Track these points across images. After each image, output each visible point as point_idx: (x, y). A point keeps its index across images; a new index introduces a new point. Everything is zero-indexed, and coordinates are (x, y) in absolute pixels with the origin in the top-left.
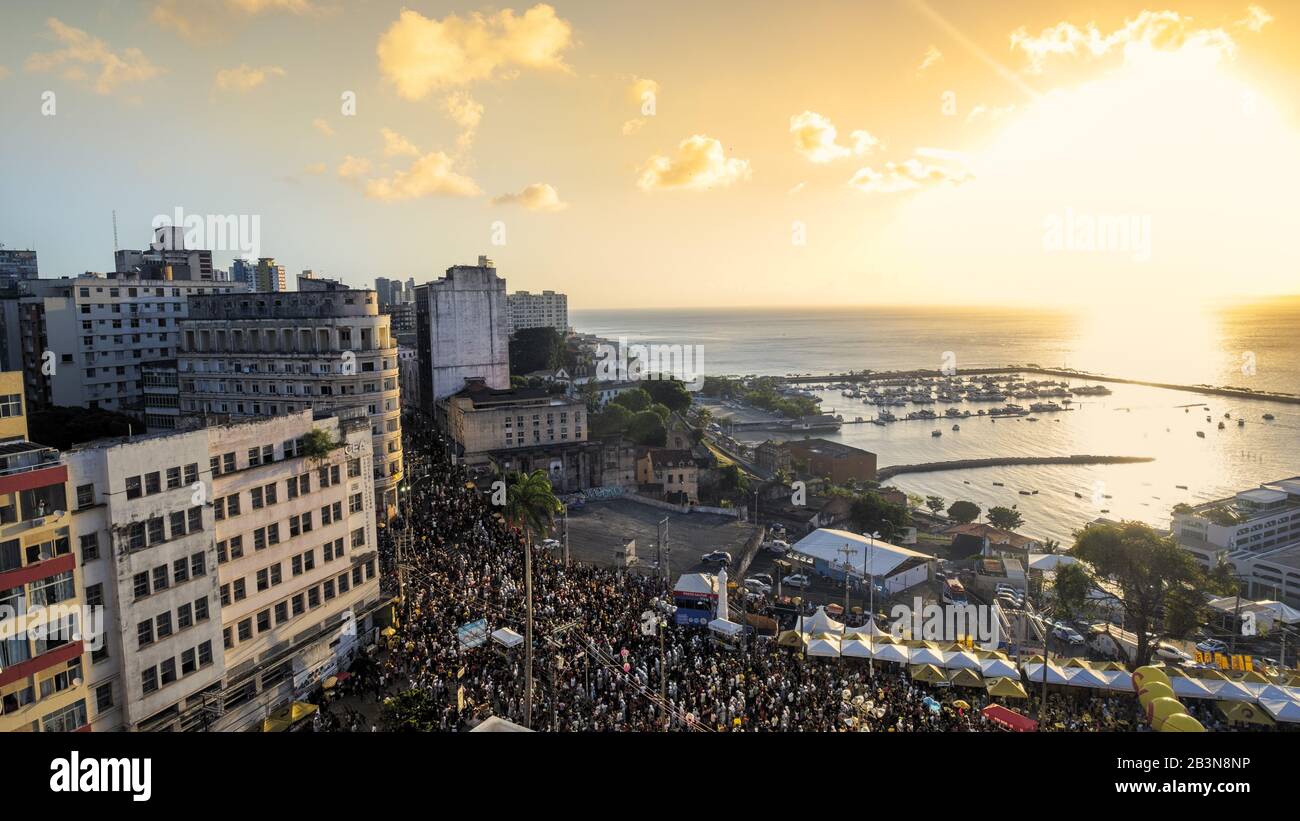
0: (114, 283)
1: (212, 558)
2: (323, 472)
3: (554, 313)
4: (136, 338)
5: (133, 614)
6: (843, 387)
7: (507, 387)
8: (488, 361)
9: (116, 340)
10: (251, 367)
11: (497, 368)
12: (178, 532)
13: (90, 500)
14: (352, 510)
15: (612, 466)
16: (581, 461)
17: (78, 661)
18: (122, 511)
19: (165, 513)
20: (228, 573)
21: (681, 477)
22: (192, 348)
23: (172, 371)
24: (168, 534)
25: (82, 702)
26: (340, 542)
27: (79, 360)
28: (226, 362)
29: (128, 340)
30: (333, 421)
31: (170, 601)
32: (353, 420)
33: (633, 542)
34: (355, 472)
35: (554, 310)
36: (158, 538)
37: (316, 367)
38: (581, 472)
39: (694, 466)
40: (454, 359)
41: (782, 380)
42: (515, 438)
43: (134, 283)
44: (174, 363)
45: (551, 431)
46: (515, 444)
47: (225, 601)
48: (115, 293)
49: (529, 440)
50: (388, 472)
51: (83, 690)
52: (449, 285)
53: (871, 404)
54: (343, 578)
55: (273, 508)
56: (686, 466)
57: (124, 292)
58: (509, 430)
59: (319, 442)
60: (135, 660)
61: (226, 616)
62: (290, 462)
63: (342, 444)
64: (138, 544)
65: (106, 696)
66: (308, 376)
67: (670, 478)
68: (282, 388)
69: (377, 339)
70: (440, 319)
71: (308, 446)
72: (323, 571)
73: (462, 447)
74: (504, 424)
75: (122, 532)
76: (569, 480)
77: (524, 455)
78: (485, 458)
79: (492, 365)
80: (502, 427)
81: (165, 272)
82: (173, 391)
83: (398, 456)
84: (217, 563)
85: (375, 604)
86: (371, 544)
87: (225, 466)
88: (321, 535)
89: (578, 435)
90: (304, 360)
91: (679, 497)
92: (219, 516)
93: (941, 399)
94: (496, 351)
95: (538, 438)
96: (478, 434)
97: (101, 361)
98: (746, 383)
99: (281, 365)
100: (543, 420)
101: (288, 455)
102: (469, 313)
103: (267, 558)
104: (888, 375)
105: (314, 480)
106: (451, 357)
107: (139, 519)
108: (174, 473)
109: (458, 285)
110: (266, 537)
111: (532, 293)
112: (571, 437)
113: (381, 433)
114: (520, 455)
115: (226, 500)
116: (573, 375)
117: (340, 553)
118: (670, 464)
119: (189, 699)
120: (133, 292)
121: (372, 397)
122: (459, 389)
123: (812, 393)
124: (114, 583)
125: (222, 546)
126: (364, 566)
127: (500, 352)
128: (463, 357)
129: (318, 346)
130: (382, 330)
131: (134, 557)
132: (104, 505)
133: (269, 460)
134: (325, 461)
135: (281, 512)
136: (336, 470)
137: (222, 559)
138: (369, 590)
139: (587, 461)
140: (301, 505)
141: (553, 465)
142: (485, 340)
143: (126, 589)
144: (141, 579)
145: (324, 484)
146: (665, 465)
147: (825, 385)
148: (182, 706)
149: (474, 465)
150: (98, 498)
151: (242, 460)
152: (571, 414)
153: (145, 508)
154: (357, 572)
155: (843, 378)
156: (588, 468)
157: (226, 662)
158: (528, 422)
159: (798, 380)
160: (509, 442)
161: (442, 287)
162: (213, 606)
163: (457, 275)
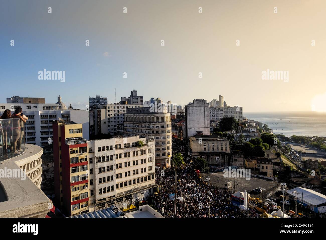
0: (115, 105)
1: (115, 167)
2: (141, 151)
3: (238, 113)
4: (118, 118)
5: (98, 176)
7: (209, 134)
8: (203, 127)
9: (114, 119)
10: (138, 126)
11: (206, 129)
12: (108, 160)
13: (91, 151)
14: (149, 161)
15: (235, 160)
17: (87, 184)
18: (98, 154)
19: (105, 155)
20: (118, 171)
21: (267, 167)
22: (127, 121)
23: (123, 126)
24: (106, 160)
25: (87, 192)
26: (145, 169)
27: (107, 123)
28: (133, 124)
29: (116, 118)
30: (145, 139)
31: (106, 175)
32: (150, 139)
33: (231, 182)
34: (150, 151)
36: (104, 161)
37: (151, 126)
38: (226, 161)
39: (272, 164)
40: (194, 126)
42: (207, 149)
43: (118, 105)
44: (123, 124)
45: (217, 148)
46: (207, 151)
47: (117, 178)
48: (115, 108)
49: (211, 150)
50: (167, 154)
51: (88, 190)
52: (193, 105)
54: (146, 178)
55: (129, 158)
56: (269, 164)
57: (116, 107)
58: (205, 147)
59: (140, 143)
60: (98, 186)
61: (118, 181)
62: (134, 148)
63: (147, 145)
64: (100, 161)
65: (93, 192)
66: (149, 129)
67: (263, 167)
68: (144, 131)
69: (166, 120)
70: (190, 115)
71: (137, 144)
72: (140, 175)
73: (191, 150)
74: (204, 145)
75: (97, 158)
76: (222, 163)
77: (208, 154)
78: (197, 154)
79: (205, 128)
80: (203, 146)
81: (125, 103)
82: (122, 131)
83: (170, 151)
84: (115, 169)
85: (153, 186)
86: (153, 171)
87: (118, 147)
88: (140, 167)
89: (226, 150)
90: (148, 124)
91: (265, 174)
92: (117, 158)
94: (206, 124)
95: (214, 150)
96: (196, 147)
97: (111, 123)
99: (144, 125)
100: (215, 145)
101: (133, 146)
102: (198, 113)
103: (127, 169)
105: (139, 153)
106: (193, 125)
107: (100, 156)
108: (108, 147)
109: (195, 105)
110: (127, 164)
111: (231, 107)
112: (224, 150)
113: (165, 144)
114: (207, 154)
115: (119, 155)
116: (237, 132)
117: (145, 171)
118: (263, 162)
119: (108, 198)
120: (118, 108)
121: (163, 134)
122: (195, 134)
124: (95, 169)
125: (117, 165)
126: (151, 176)
127: (207, 124)
128: (196, 125)
129: (151, 121)
130: (167, 117)
131: (99, 164)
132: (94, 152)
133: (129, 147)
134: (142, 148)
135: (131, 159)
136: (145, 151)
137: (117, 168)
138: (152, 182)
139: (227, 158)
140: (136, 158)
141: (217, 158)
142: (203, 121)
143: (97, 170)
144: (100, 169)
145: (142, 154)
146: (261, 163)
148: (107, 199)
149: (195, 156)
150: (93, 151)
151: (123, 146)
152: (224, 143)
153: (101, 154)
154: (149, 177)
156: (228, 160)
157: (117, 192)
158: (211, 145)
160: (205, 150)
161: (191, 106)
162: (115, 178)
163: (195, 102)
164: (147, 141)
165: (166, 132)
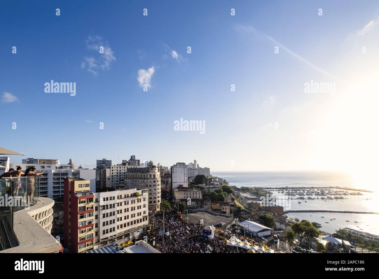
0: (117, 166)
1: (116, 213)
2: (138, 200)
3: (207, 172)
4: (120, 176)
5: (102, 220)
6: (280, 190)
7: (187, 187)
8: (184, 181)
9: (117, 176)
10: (136, 181)
11: (185, 183)
12: (111, 207)
13: (97, 201)
14: (143, 207)
15: (206, 204)
16: (199, 203)
17: (93, 227)
18: (102, 203)
19: (109, 204)
20: (119, 216)
21: (226, 208)
22: (127, 178)
23: (123, 181)
24: (109, 208)
25: (93, 234)
26: (140, 213)
27: (111, 179)
28: (131, 180)
29: (119, 176)
30: (141, 191)
31: (108, 219)
32: (144, 191)
33: (203, 219)
34: (144, 200)
35: (207, 171)
36: (107, 208)
37: (145, 181)
38: (199, 205)
39: (229, 206)
40: (177, 181)
41: (263, 188)
42: (186, 197)
43: (121, 166)
44: (123, 180)
45: (193, 196)
47: (118, 221)
48: (117, 168)
50: (157, 202)
51: (93, 232)
52: (176, 166)
53: (286, 195)
54: (141, 220)
55: (128, 205)
56: (227, 206)
57: (119, 168)
58: (185, 195)
59: (137, 194)
60: (102, 228)
61: (119, 223)
62: (132, 197)
63: (142, 195)
64: (104, 209)
65: (97, 234)
66: (144, 183)
67: (223, 209)
68: (140, 185)
69: (157, 177)
70: (174, 173)
71: (135, 195)
72: (137, 218)
73: (175, 198)
75: (102, 206)
76: (196, 207)
78: (179, 201)
80: (183, 195)
81: (126, 164)
82: (123, 185)
83: (160, 199)
85: (147, 225)
86: (147, 214)
87: (120, 197)
88: (137, 211)
89: (199, 197)
90: (144, 180)
91: (225, 213)
92: (118, 206)
93: (307, 194)
95: (191, 197)
96: (178, 196)
97: (114, 180)
98: (253, 189)
99: (140, 181)
100: (192, 194)
101: (131, 196)
102: (180, 172)
103: (126, 214)
104: (293, 188)
105: (136, 201)
106: (176, 180)
107: (104, 205)
108: (111, 197)
109: (178, 166)
110: (126, 210)
111: (202, 167)
112: (198, 197)
113: (156, 194)
115: (120, 203)
116: (206, 185)
117: (140, 215)
118: (223, 205)
119: (110, 237)
120: (120, 168)
121: (155, 187)
122: (177, 187)
123: (271, 192)
124: (100, 215)
125: (118, 211)
126: (145, 218)
127: (186, 180)
128: (178, 180)
129: (146, 177)
130: (158, 175)
131: (103, 211)
132: (99, 202)
133: (128, 197)
134: (138, 198)
135: (130, 206)
136: (140, 199)
137: (118, 213)
138: (146, 223)
140: (133, 205)
141: (193, 203)
142: (183, 177)
143: (101, 216)
144: (104, 215)
145: (138, 202)
146: (222, 205)
147: (275, 190)
148: (109, 238)
149: (177, 202)
150: (98, 201)
151: (123, 197)
152: (198, 193)
153: (106, 203)
154: (144, 219)
155: (280, 188)
157: (118, 232)
158: (189, 194)
159: (268, 188)
160: (185, 198)
162: (116, 221)
163: (178, 164)
164: (142, 192)
165: (157, 186)
